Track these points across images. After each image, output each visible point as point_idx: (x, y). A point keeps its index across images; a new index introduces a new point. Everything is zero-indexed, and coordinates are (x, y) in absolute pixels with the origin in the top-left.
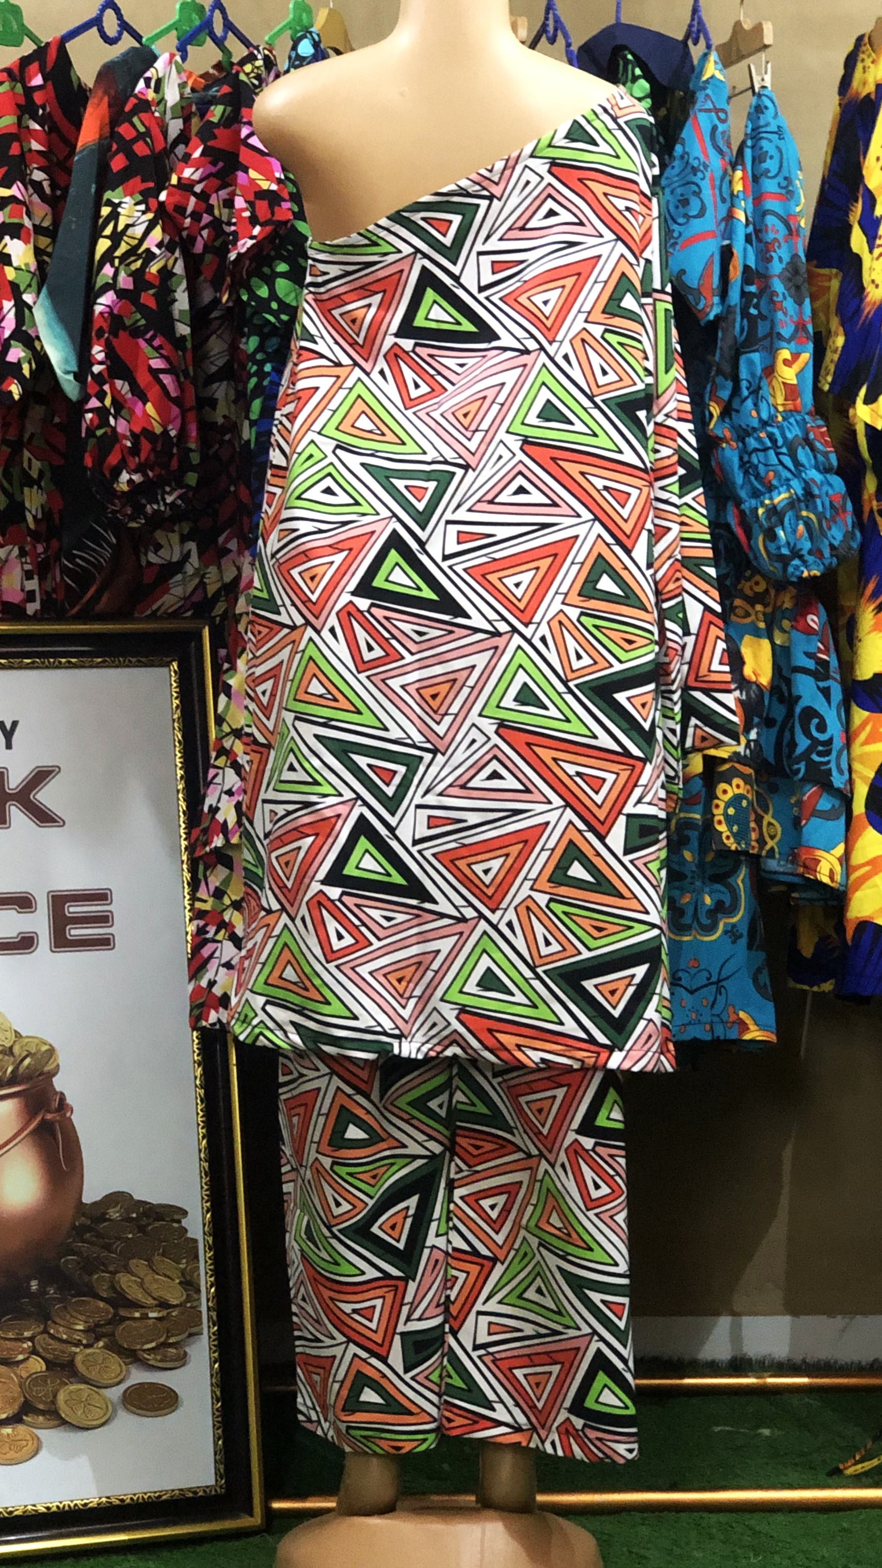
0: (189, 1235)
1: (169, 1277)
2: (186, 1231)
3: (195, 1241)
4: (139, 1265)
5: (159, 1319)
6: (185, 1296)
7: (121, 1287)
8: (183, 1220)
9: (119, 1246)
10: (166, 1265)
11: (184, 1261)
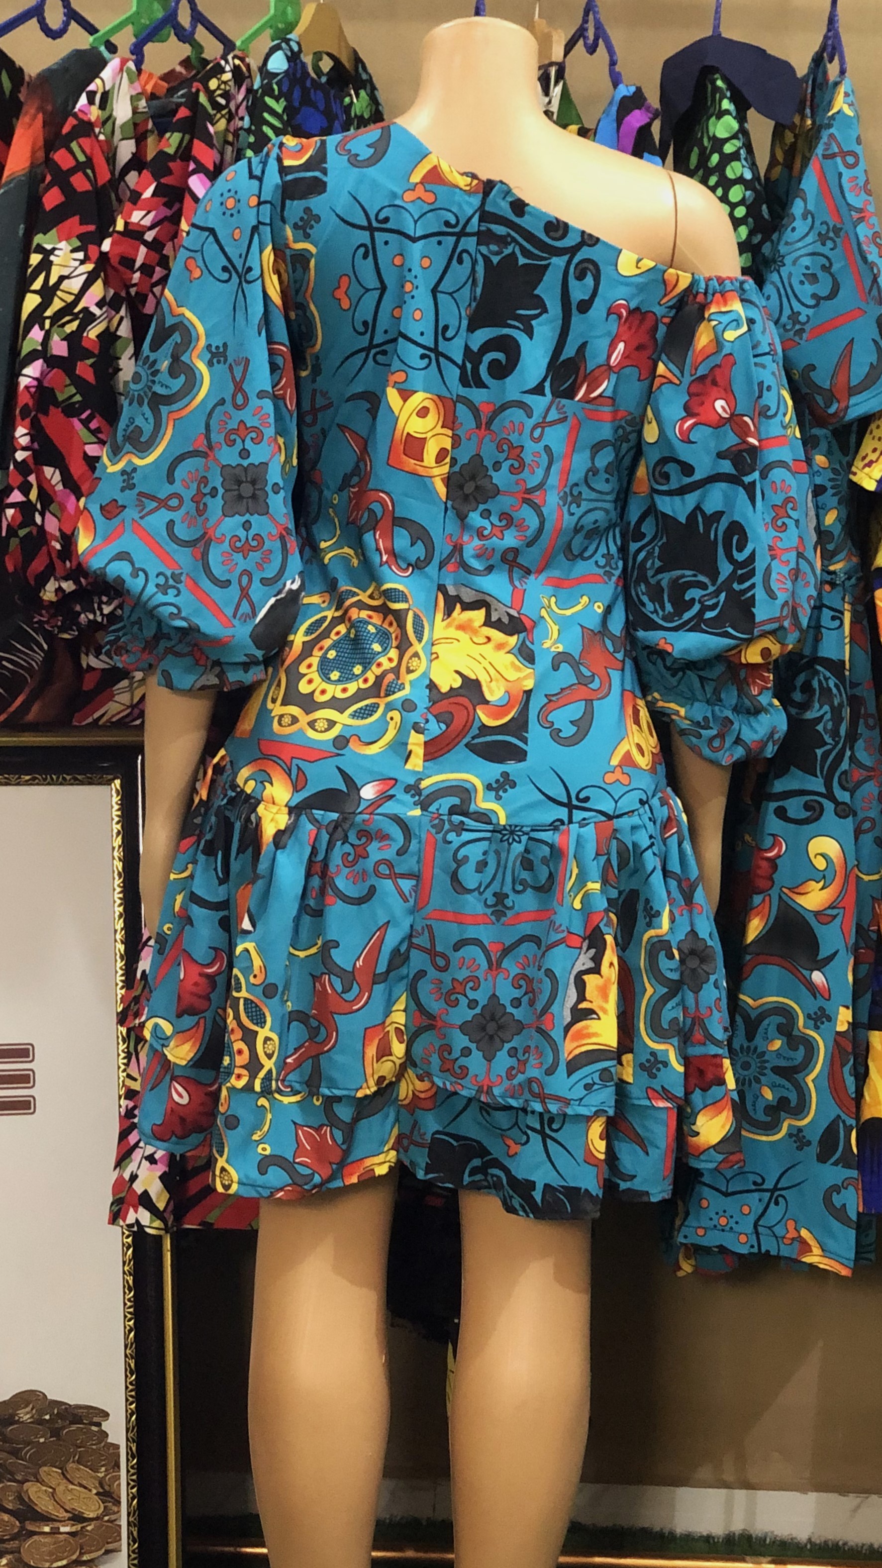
0: (110, 1440)
1: (85, 1488)
2: (107, 1435)
3: (117, 1447)
4: (51, 1474)
5: (72, 1534)
6: (102, 1509)
7: (29, 1498)
8: (103, 1424)
9: (29, 1452)
10: (82, 1473)
11: (103, 1469)
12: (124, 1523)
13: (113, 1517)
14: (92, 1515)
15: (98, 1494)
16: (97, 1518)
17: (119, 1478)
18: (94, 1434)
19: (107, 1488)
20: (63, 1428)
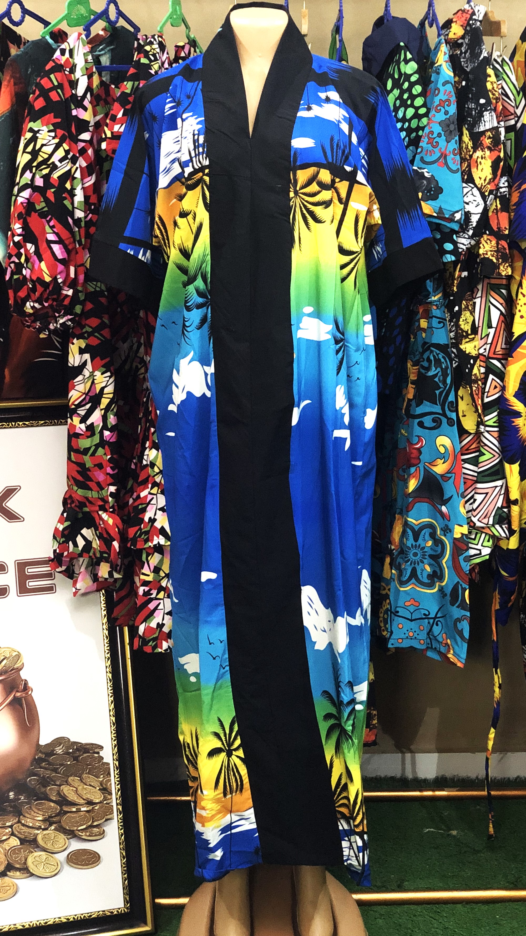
0: (104, 761)
1: (93, 787)
2: (103, 758)
3: (108, 764)
4: (74, 780)
5: (87, 811)
6: (102, 797)
7: (64, 794)
8: (100, 752)
9: (62, 769)
10: (91, 779)
11: (102, 776)
12: (114, 804)
13: (109, 801)
14: (97, 801)
15: (99, 790)
16: (100, 802)
17: (110, 780)
18: (96, 758)
19: (105, 786)
20: (79, 756)
